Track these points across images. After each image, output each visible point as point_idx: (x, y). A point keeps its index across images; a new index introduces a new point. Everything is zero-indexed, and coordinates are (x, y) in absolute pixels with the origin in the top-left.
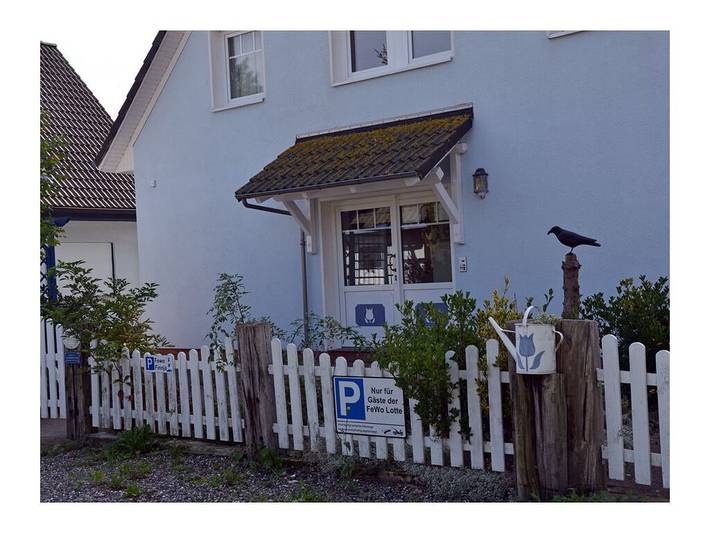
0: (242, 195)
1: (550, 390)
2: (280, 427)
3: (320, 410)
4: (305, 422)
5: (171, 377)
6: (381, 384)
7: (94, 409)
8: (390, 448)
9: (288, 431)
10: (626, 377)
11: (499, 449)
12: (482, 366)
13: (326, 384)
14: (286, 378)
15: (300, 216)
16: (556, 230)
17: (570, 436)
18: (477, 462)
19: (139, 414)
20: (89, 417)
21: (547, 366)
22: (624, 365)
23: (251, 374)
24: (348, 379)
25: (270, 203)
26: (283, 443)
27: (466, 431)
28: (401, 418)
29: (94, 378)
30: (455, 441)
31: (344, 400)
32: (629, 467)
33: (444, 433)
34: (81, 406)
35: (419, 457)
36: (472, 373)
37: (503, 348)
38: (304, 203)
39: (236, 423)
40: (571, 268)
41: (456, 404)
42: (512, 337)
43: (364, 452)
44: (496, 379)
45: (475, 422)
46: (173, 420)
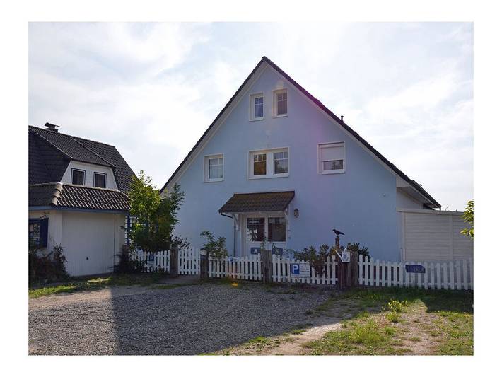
0: (221, 211)
1: (349, 266)
2: (274, 277)
3: (286, 272)
4: (282, 275)
5: (238, 264)
6: (305, 265)
7: (210, 272)
8: (306, 280)
9: (276, 277)
10: (364, 263)
11: (334, 280)
12: (331, 260)
13: (289, 266)
14: (277, 264)
15: (236, 219)
16: (334, 230)
17: (352, 276)
18: (328, 282)
19: (227, 273)
20: (208, 274)
21: (349, 261)
22: (364, 261)
23: (266, 262)
24: (294, 264)
25: (229, 214)
26: (274, 280)
27: (326, 276)
28: (309, 273)
29: (210, 263)
30: (323, 279)
31: (294, 269)
32: (364, 282)
33: (321, 276)
34: (206, 271)
35: (313, 282)
36: (328, 263)
37: (337, 256)
38: (237, 215)
39: (260, 276)
40: (337, 240)
41: (324, 269)
42: (341, 255)
43: (299, 281)
44: (334, 264)
45: (329, 274)
46: (238, 275)
